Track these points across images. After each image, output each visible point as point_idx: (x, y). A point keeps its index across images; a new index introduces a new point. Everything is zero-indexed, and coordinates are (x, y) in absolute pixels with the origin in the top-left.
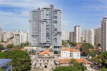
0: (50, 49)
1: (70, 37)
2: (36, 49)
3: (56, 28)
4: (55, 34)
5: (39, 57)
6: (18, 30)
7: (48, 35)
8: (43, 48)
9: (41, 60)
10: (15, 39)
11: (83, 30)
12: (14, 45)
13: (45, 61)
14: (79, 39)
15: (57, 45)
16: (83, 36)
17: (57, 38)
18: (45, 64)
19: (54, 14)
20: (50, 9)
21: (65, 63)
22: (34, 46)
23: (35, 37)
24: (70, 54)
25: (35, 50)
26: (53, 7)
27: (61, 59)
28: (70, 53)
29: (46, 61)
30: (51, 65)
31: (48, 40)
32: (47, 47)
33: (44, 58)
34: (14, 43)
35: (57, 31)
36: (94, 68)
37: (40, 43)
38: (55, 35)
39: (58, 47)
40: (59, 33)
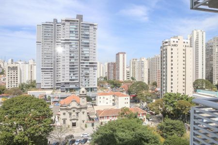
0: (81, 93)
1: (108, 72)
2: (52, 94)
3: (87, 55)
4: (85, 67)
5: (61, 109)
6: (10, 59)
7: (72, 68)
8: (64, 91)
9: (64, 114)
10: (8, 76)
11: (130, 60)
12: (7, 87)
13: (72, 115)
14: (124, 76)
15: (88, 86)
16: (130, 69)
17: (88, 74)
18: (72, 120)
19: (83, 30)
20: (77, 21)
21: (107, 116)
22: (47, 89)
23: (47, 71)
24: (113, 100)
25: (49, 97)
26: (82, 19)
27: (99, 110)
28: (113, 98)
29: (74, 114)
30: (83, 122)
31: (74, 78)
32: (71, 90)
33: (70, 109)
34: (7, 83)
35: (88, 60)
36: (152, 121)
37: (57, 83)
38: (85, 69)
39: (92, 89)
40: (93, 65)
